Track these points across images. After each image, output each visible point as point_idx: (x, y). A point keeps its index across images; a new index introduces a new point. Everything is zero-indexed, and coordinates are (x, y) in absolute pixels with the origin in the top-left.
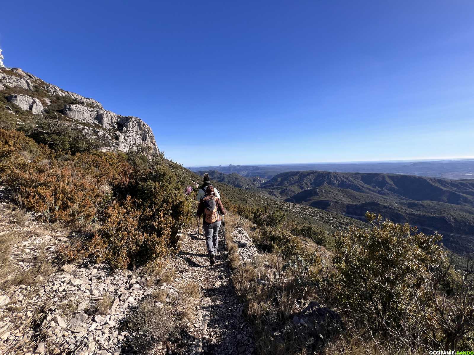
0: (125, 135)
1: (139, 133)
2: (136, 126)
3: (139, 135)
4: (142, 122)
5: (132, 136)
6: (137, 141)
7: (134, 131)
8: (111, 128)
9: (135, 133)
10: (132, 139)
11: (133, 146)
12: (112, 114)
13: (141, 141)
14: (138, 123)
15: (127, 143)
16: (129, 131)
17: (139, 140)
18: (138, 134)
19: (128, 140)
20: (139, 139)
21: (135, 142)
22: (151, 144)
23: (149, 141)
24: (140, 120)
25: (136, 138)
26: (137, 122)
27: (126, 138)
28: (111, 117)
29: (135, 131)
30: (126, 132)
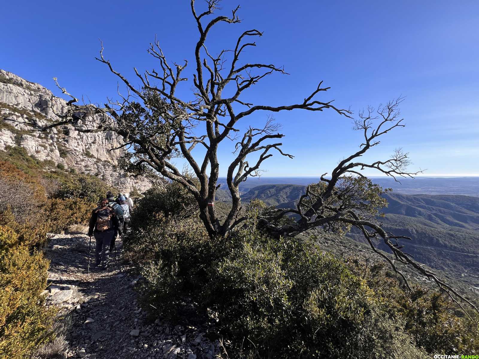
10: (90, 137)
19: (84, 137)
20: (101, 137)
22: (118, 144)
23: (115, 140)
25: (96, 135)
28: (62, 105)
29: (95, 125)
30: (82, 126)
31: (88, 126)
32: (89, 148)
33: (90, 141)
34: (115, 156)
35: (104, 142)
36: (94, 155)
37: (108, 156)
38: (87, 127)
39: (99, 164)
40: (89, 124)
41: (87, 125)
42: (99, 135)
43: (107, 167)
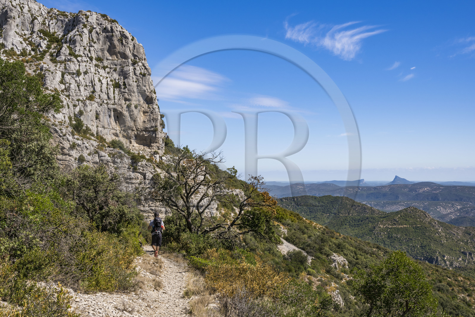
0: (66, 68)
1: (106, 64)
2: (98, 39)
3: (107, 70)
4: (118, 28)
5: (86, 73)
6: (98, 88)
7: (91, 59)
8: (29, 48)
9: (94, 62)
10: (84, 84)
11: (85, 105)
12: (34, 6)
13: (112, 89)
14: (108, 31)
15: (68, 96)
16: (76, 57)
17: (104, 86)
18: (104, 68)
19: (72, 86)
20: (104, 81)
21: (94, 91)
22: (141, 99)
23: (135, 89)
24: (113, 21)
25: (96, 80)
26: (105, 30)
27: (67, 78)
28: (32, 15)
29: (94, 55)
30: (70, 60)
31: (79, 59)
32: (81, 113)
33: (84, 93)
34: (134, 129)
35: (111, 95)
36: (91, 127)
37: (118, 128)
38: (78, 61)
39: (103, 153)
40: (81, 53)
41: (80, 56)
42: (101, 78)
43: (119, 160)
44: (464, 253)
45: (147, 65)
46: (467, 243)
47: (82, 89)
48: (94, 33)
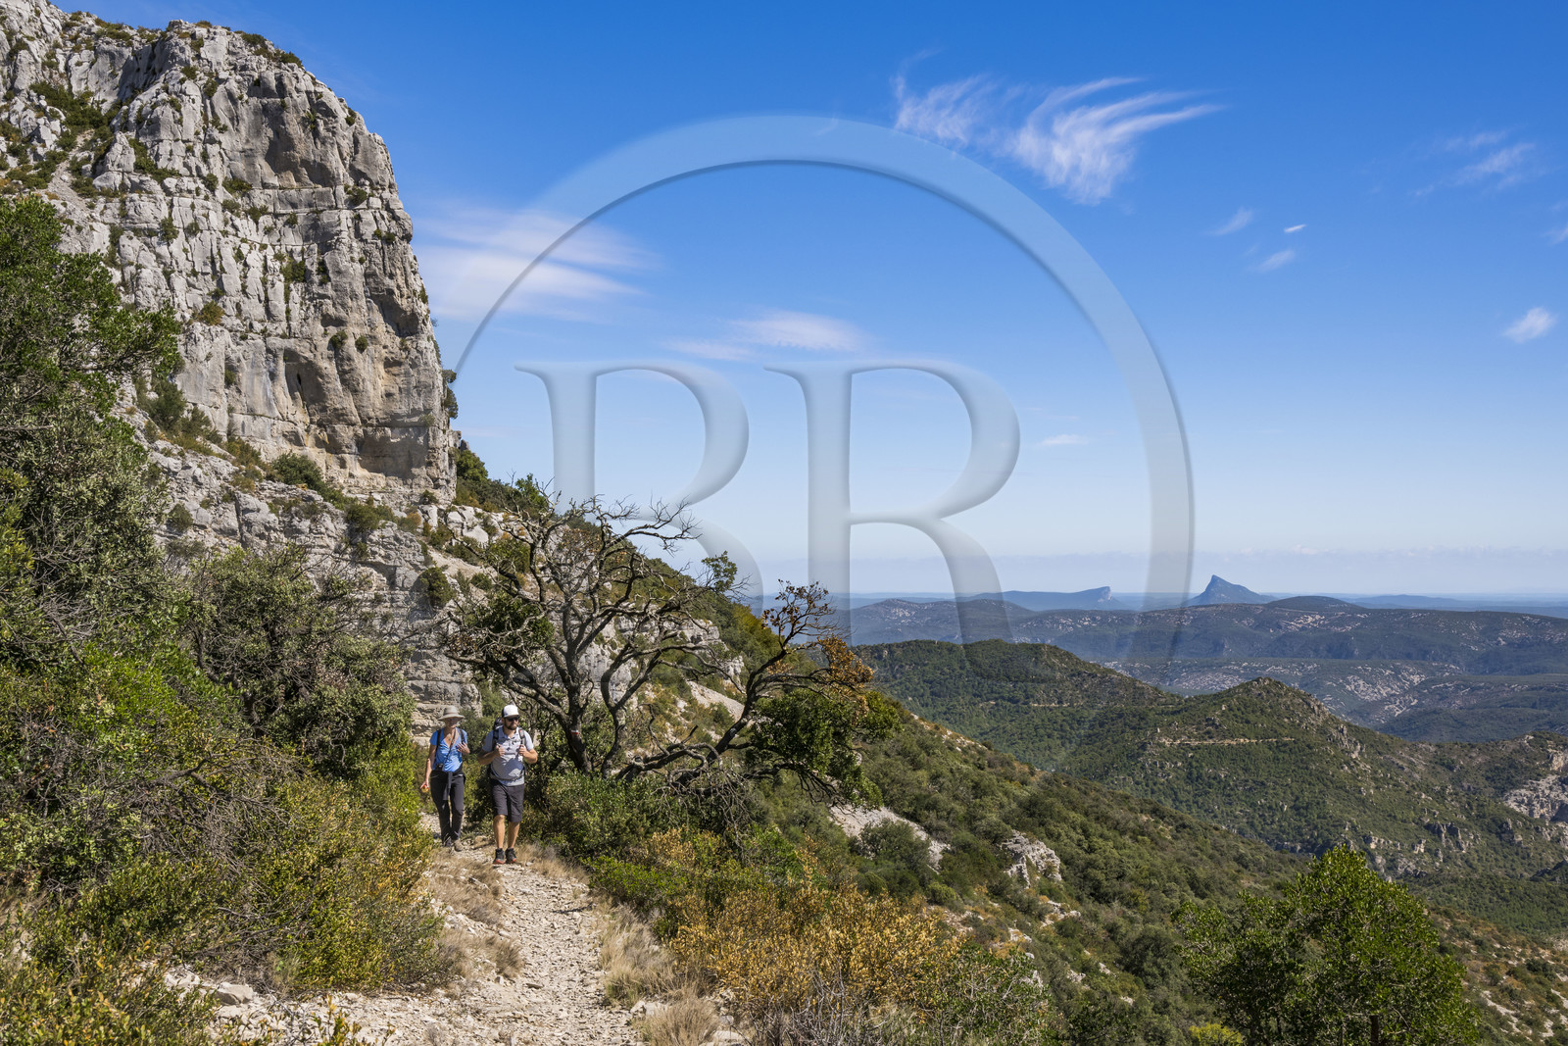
0: (124, 215)
1: (259, 202)
2: (235, 119)
3: (265, 221)
4: (302, 82)
5: (192, 230)
6: (232, 282)
7: (210, 183)
9: (221, 194)
10: (186, 266)
11: (190, 337)
13: (280, 286)
14: (268, 92)
16: (160, 176)
17: (256, 273)
18: (255, 214)
19: (145, 273)
20: (254, 259)
21: (219, 293)
22: (378, 318)
23: (359, 287)
24: (285, 59)
25: (228, 253)
26: (258, 87)
27: (130, 246)
28: (10, 34)
29: (220, 172)
30: (137, 188)
31: (171, 182)
33: (188, 299)
34: (356, 418)
35: (279, 305)
36: (208, 413)
37: (300, 416)
38: (167, 191)
39: (250, 500)
40: (178, 165)
41: (173, 173)
42: (245, 248)
43: (305, 524)
44: (1433, 830)
45: (398, 205)
46: (1440, 796)
47: (179, 283)
48: (219, 96)
